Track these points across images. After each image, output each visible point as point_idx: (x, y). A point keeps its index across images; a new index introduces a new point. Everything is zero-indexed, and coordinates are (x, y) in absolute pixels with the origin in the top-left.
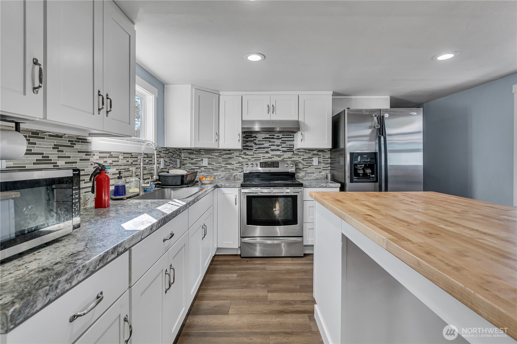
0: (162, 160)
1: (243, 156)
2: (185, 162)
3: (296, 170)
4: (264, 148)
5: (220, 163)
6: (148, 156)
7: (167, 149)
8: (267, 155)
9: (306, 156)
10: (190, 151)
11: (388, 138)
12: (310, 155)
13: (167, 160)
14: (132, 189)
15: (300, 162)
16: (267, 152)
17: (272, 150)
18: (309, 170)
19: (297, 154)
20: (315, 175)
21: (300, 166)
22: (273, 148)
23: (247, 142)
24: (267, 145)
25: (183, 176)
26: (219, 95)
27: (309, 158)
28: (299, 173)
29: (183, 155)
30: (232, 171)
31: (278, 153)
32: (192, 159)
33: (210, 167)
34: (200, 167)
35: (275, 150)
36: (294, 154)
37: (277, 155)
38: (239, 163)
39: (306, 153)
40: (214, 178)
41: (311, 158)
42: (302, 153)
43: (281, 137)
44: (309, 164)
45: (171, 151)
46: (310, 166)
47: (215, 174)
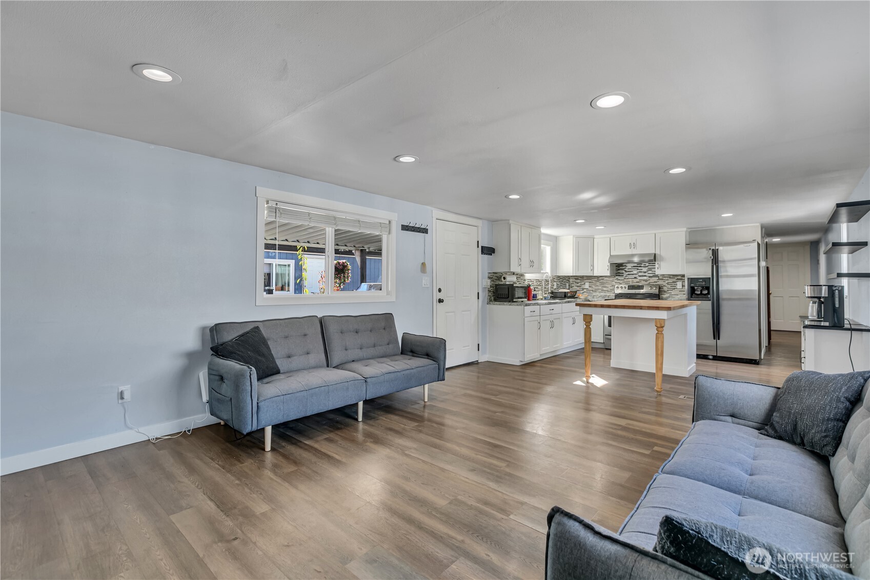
0: (555, 283)
1: (616, 281)
2: (572, 285)
3: (659, 292)
4: (633, 274)
5: (597, 286)
6: (547, 281)
7: (559, 277)
8: (635, 280)
9: (671, 280)
10: (576, 277)
11: (720, 264)
12: (674, 280)
13: (559, 283)
14: (539, 297)
15: (665, 286)
16: (635, 278)
17: (640, 276)
18: (673, 292)
19: (662, 279)
20: (678, 296)
21: (665, 289)
22: (640, 274)
23: (619, 270)
24: (635, 272)
25: (565, 293)
26: (594, 238)
27: (673, 282)
28: (662, 294)
29: (571, 280)
30: (606, 292)
31: (645, 278)
32: (578, 283)
33: (590, 289)
34: (583, 289)
35: (643, 276)
36: (659, 279)
37: (644, 280)
38: (613, 286)
39: (670, 278)
40: (593, 297)
41: (675, 282)
42: (666, 278)
43: (647, 265)
44: (673, 288)
45: (561, 277)
46: (674, 289)
47: (594, 294)
